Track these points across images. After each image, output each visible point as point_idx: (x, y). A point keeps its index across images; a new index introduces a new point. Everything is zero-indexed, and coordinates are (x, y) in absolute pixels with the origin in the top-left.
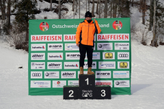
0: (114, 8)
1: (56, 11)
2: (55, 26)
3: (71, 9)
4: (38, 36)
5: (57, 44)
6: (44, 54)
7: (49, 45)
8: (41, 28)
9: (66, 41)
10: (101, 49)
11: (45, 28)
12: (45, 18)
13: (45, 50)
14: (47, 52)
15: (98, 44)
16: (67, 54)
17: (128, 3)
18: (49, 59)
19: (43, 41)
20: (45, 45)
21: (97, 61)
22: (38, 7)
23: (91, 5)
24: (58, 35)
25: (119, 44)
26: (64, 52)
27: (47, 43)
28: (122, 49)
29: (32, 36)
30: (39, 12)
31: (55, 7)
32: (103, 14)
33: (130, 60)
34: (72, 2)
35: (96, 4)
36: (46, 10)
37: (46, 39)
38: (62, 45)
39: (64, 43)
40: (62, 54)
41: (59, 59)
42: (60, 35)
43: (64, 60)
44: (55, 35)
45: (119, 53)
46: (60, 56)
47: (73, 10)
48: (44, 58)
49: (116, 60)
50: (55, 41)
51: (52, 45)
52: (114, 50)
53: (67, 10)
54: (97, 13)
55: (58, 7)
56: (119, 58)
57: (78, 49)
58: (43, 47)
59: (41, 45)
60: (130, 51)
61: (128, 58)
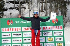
0: (56, 6)
1: (18, 9)
2: (16, 22)
3: (28, 7)
4: (6, 28)
5: (18, 33)
6: (10, 39)
7: (13, 34)
8: (8, 24)
9: (24, 31)
10: (45, 35)
11: (10, 23)
12: (11, 14)
13: (10, 37)
14: (12, 38)
15: (43, 32)
16: (24, 39)
17: (65, 2)
18: (13, 42)
19: (9, 31)
20: (10, 34)
21: (43, 43)
22: (5, 7)
23: (41, 4)
24: (18, 28)
25: (56, 32)
26: (22, 38)
27: (12, 33)
28: (58, 35)
29: (2, 28)
30: (6, 10)
31: (17, 7)
32: (49, 10)
33: (64, 42)
34: (28, 3)
35: (44, 4)
36: (11, 8)
37: (11, 30)
38: (21, 33)
39: (22, 32)
40: (21, 39)
41: (19, 42)
42: (20, 28)
43: (23, 43)
44: (16, 28)
45: (56, 38)
46: (20, 41)
47: (29, 8)
48: (10, 42)
49: (55, 42)
50: (16, 31)
51: (15, 33)
52: (53, 36)
53: (25, 8)
54: (45, 9)
55: (19, 6)
56: (56, 41)
57: (31, 36)
58: (10, 35)
59: (8, 34)
60: (63, 36)
61: (62, 41)
